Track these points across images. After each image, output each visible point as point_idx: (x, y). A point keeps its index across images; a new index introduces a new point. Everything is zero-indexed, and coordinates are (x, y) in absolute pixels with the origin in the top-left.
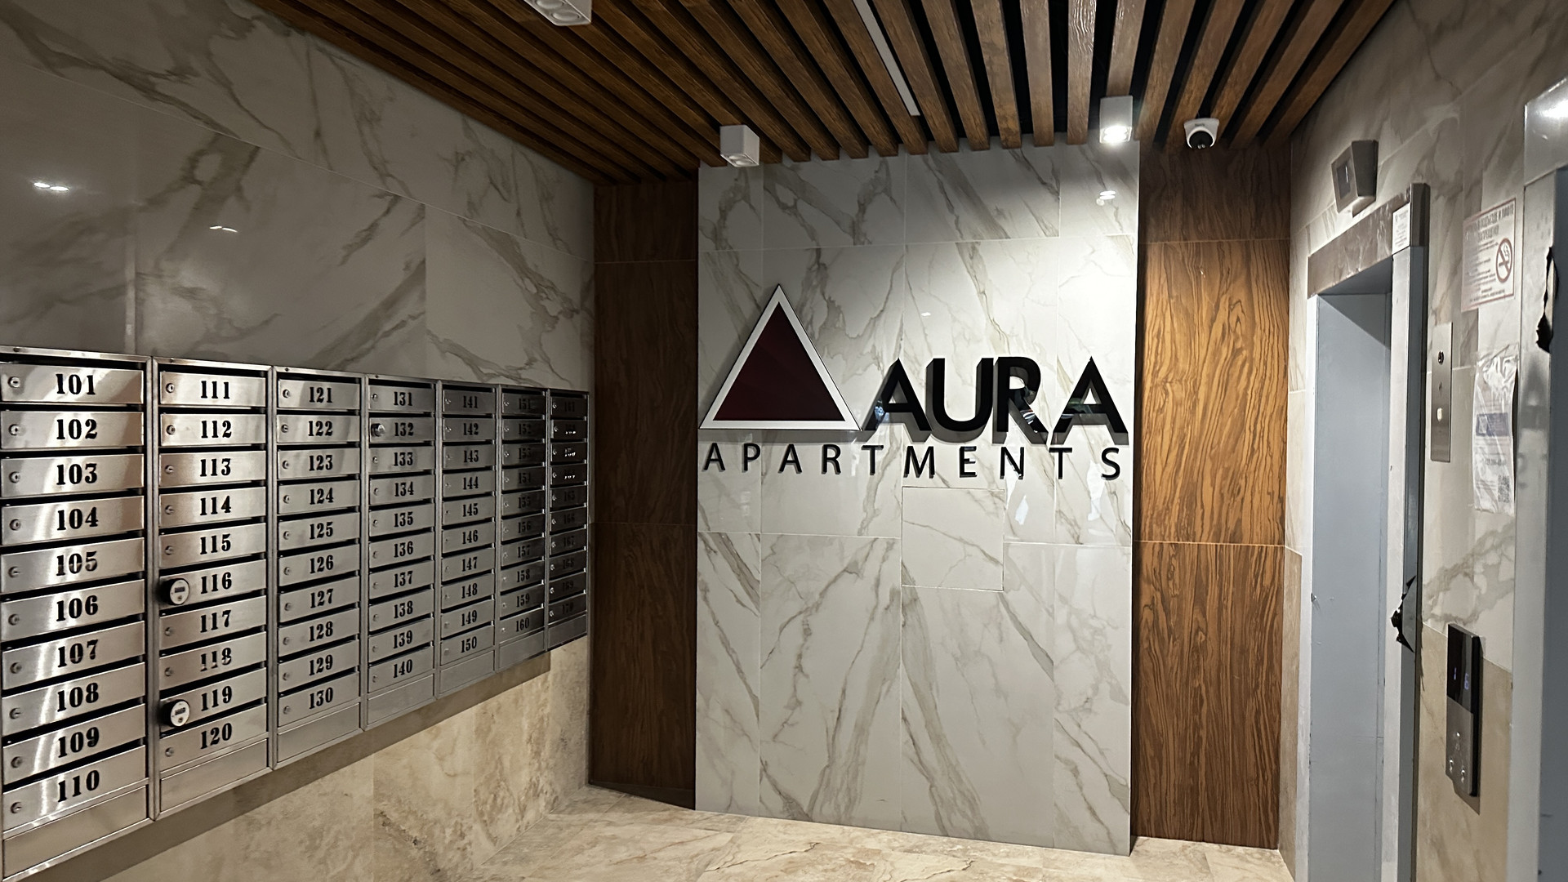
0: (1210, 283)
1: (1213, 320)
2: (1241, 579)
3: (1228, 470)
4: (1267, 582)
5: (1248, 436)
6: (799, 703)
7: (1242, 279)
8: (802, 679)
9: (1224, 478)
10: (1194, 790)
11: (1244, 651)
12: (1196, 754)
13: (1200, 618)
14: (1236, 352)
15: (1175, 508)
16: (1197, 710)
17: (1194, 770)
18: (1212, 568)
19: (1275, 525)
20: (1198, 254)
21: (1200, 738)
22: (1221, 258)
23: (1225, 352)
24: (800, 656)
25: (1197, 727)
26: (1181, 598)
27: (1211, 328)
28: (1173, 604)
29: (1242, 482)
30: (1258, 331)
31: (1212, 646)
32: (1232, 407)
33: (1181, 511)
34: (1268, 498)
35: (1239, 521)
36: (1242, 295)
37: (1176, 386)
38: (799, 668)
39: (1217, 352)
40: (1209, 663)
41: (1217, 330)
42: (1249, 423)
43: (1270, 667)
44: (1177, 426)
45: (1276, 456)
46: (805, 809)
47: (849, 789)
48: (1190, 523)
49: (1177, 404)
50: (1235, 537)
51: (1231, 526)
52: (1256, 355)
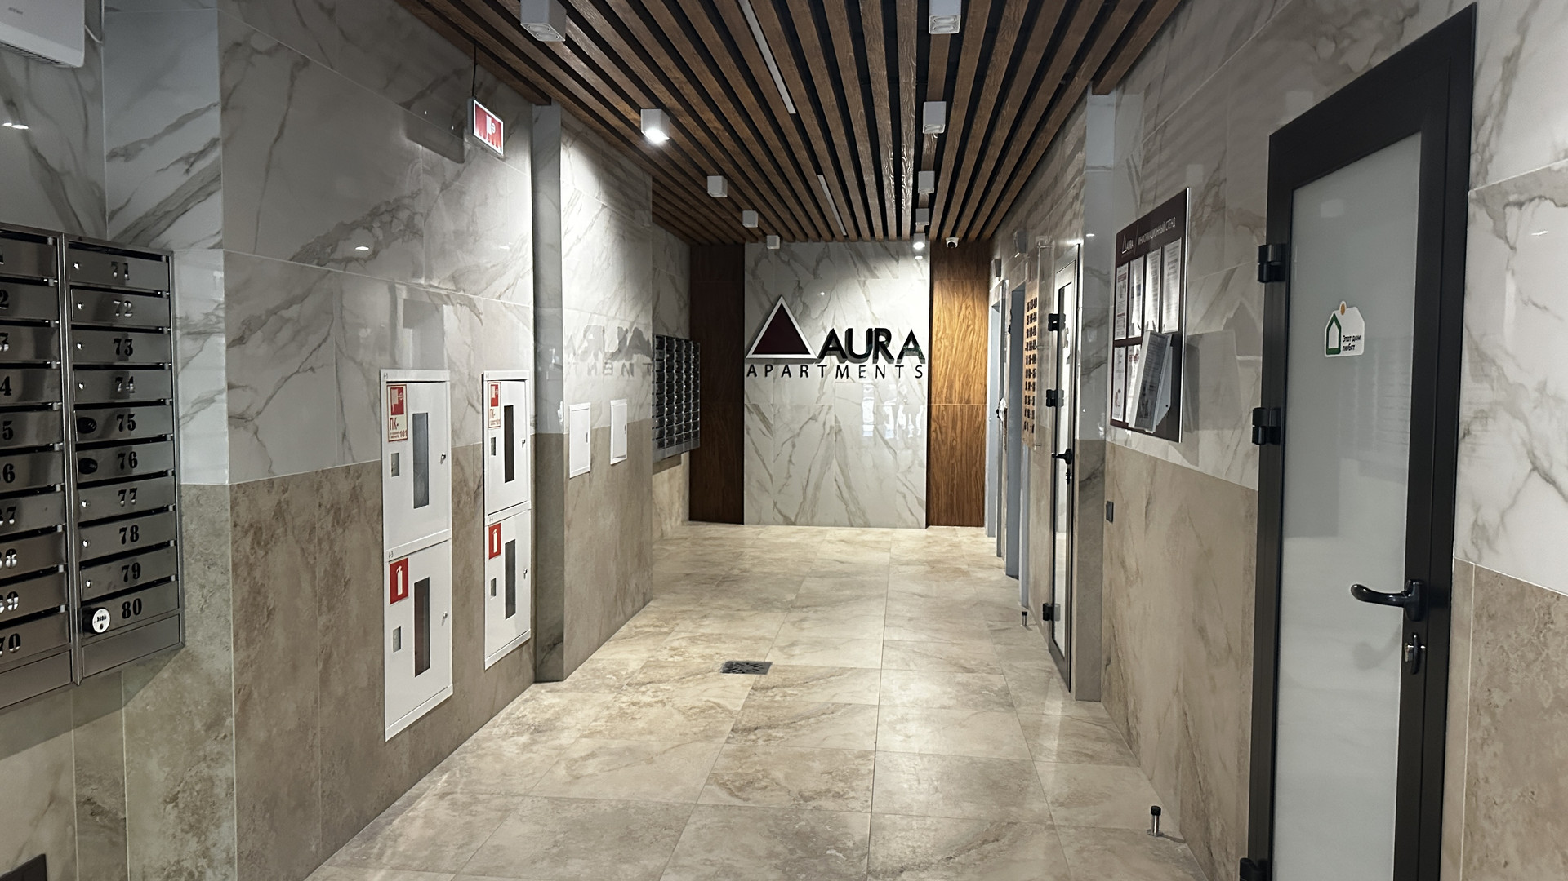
0: (958, 297)
1: (959, 313)
2: (969, 420)
3: (965, 375)
4: (980, 420)
5: (973, 360)
6: (790, 476)
7: (970, 297)
8: (791, 466)
9: (964, 377)
10: (952, 505)
11: (971, 448)
12: (952, 490)
13: (954, 434)
14: (968, 326)
15: (945, 390)
16: (953, 472)
17: (952, 500)
18: (959, 413)
19: (983, 397)
20: (954, 285)
21: (954, 485)
22: (963, 288)
23: (964, 326)
24: (791, 456)
25: (953, 480)
26: (946, 427)
27: (959, 316)
28: (944, 430)
29: (970, 379)
30: (977, 318)
31: (959, 447)
32: (967, 348)
33: (947, 391)
34: (980, 386)
35: (969, 396)
36: (971, 303)
37: (945, 340)
38: (790, 461)
39: (961, 326)
40: (958, 453)
41: (961, 316)
42: (973, 355)
43: (981, 453)
44: (946, 355)
45: (984, 369)
46: (793, 520)
47: (812, 511)
48: (951, 396)
49: (946, 347)
50: (968, 402)
51: (966, 397)
52: (976, 328)
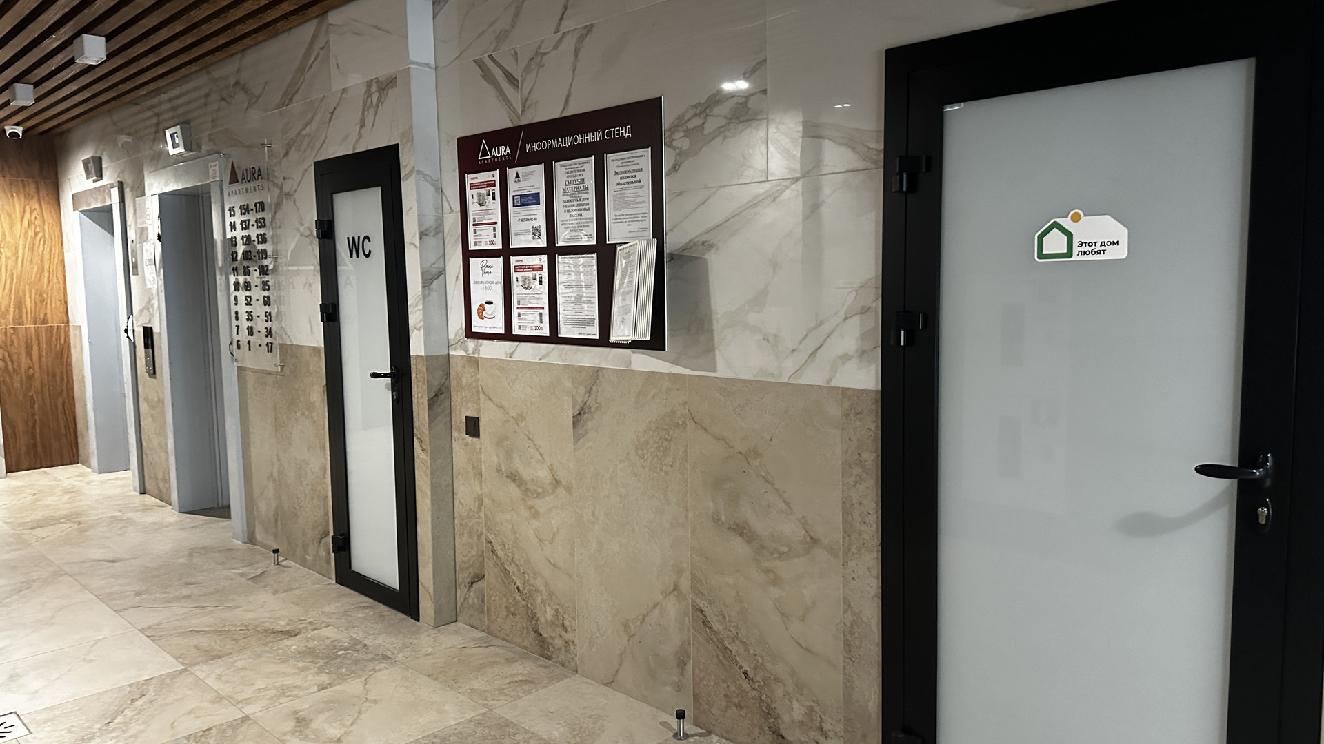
0: (19, 199)
1: (22, 218)
2: (49, 342)
3: (37, 290)
4: (62, 341)
5: (46, 274)
7: (36, 199)
9: (36, 294)
10: (35, 445)
11: (54, 376)
12: (34, 427)
13: (29, 362)
14: (36, 234)
15: (12, 310)
16: (32, 407)
17: (34, 436)
18: (34, 337)
19: (64, 315)
20: (11, 184)
21: (35, 420)
22: (24, 187)
23: (31, 233)
25: (33, 414)
26: (19, 354)
27: (22, 221)
28: (15, 357)
29: (45, 296)
30: (46, 223)
31: (37, 375)
32: (37, 260)
33: (14, 311)
34: (59, 302)
35: (46, 314)
36: (37, 206)
37: (6, 249)
39: (26, 233)
40: (37, 384)
41: (25, 222)
42: (46, 266)
43: (68, 381)
44: (9, 268)
45: (62, 283)
48: (21, 317)
49: (7, 258)
50: (44, 322)
51: (42, 317)
52: (47, 235)
